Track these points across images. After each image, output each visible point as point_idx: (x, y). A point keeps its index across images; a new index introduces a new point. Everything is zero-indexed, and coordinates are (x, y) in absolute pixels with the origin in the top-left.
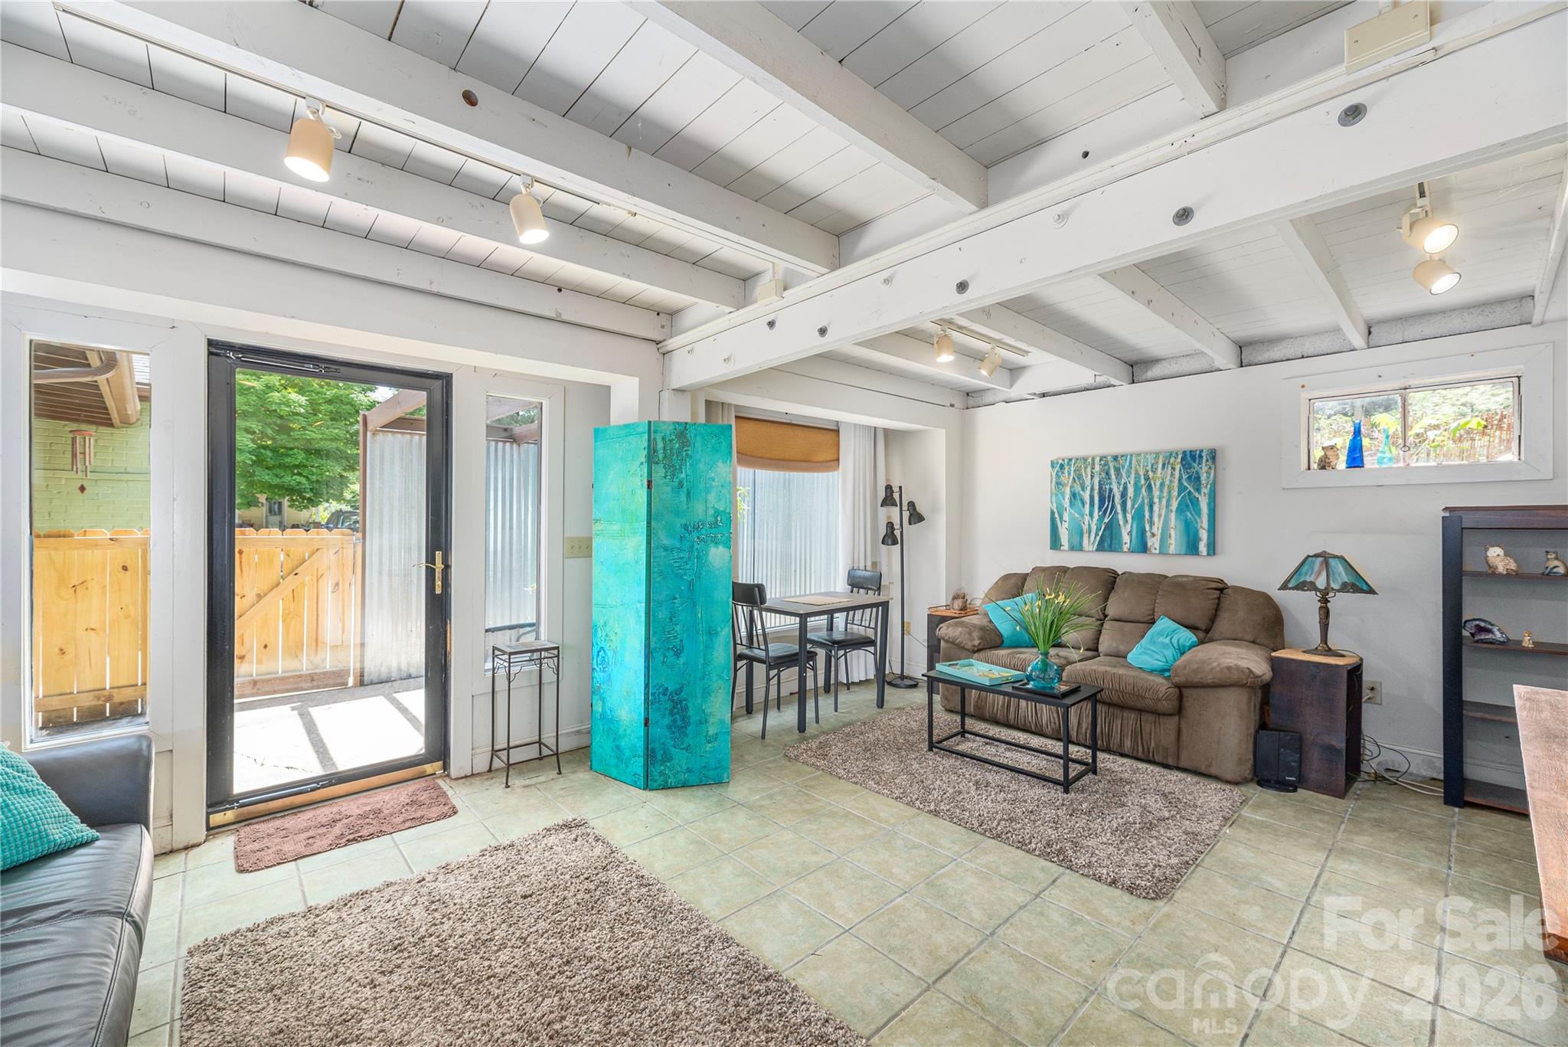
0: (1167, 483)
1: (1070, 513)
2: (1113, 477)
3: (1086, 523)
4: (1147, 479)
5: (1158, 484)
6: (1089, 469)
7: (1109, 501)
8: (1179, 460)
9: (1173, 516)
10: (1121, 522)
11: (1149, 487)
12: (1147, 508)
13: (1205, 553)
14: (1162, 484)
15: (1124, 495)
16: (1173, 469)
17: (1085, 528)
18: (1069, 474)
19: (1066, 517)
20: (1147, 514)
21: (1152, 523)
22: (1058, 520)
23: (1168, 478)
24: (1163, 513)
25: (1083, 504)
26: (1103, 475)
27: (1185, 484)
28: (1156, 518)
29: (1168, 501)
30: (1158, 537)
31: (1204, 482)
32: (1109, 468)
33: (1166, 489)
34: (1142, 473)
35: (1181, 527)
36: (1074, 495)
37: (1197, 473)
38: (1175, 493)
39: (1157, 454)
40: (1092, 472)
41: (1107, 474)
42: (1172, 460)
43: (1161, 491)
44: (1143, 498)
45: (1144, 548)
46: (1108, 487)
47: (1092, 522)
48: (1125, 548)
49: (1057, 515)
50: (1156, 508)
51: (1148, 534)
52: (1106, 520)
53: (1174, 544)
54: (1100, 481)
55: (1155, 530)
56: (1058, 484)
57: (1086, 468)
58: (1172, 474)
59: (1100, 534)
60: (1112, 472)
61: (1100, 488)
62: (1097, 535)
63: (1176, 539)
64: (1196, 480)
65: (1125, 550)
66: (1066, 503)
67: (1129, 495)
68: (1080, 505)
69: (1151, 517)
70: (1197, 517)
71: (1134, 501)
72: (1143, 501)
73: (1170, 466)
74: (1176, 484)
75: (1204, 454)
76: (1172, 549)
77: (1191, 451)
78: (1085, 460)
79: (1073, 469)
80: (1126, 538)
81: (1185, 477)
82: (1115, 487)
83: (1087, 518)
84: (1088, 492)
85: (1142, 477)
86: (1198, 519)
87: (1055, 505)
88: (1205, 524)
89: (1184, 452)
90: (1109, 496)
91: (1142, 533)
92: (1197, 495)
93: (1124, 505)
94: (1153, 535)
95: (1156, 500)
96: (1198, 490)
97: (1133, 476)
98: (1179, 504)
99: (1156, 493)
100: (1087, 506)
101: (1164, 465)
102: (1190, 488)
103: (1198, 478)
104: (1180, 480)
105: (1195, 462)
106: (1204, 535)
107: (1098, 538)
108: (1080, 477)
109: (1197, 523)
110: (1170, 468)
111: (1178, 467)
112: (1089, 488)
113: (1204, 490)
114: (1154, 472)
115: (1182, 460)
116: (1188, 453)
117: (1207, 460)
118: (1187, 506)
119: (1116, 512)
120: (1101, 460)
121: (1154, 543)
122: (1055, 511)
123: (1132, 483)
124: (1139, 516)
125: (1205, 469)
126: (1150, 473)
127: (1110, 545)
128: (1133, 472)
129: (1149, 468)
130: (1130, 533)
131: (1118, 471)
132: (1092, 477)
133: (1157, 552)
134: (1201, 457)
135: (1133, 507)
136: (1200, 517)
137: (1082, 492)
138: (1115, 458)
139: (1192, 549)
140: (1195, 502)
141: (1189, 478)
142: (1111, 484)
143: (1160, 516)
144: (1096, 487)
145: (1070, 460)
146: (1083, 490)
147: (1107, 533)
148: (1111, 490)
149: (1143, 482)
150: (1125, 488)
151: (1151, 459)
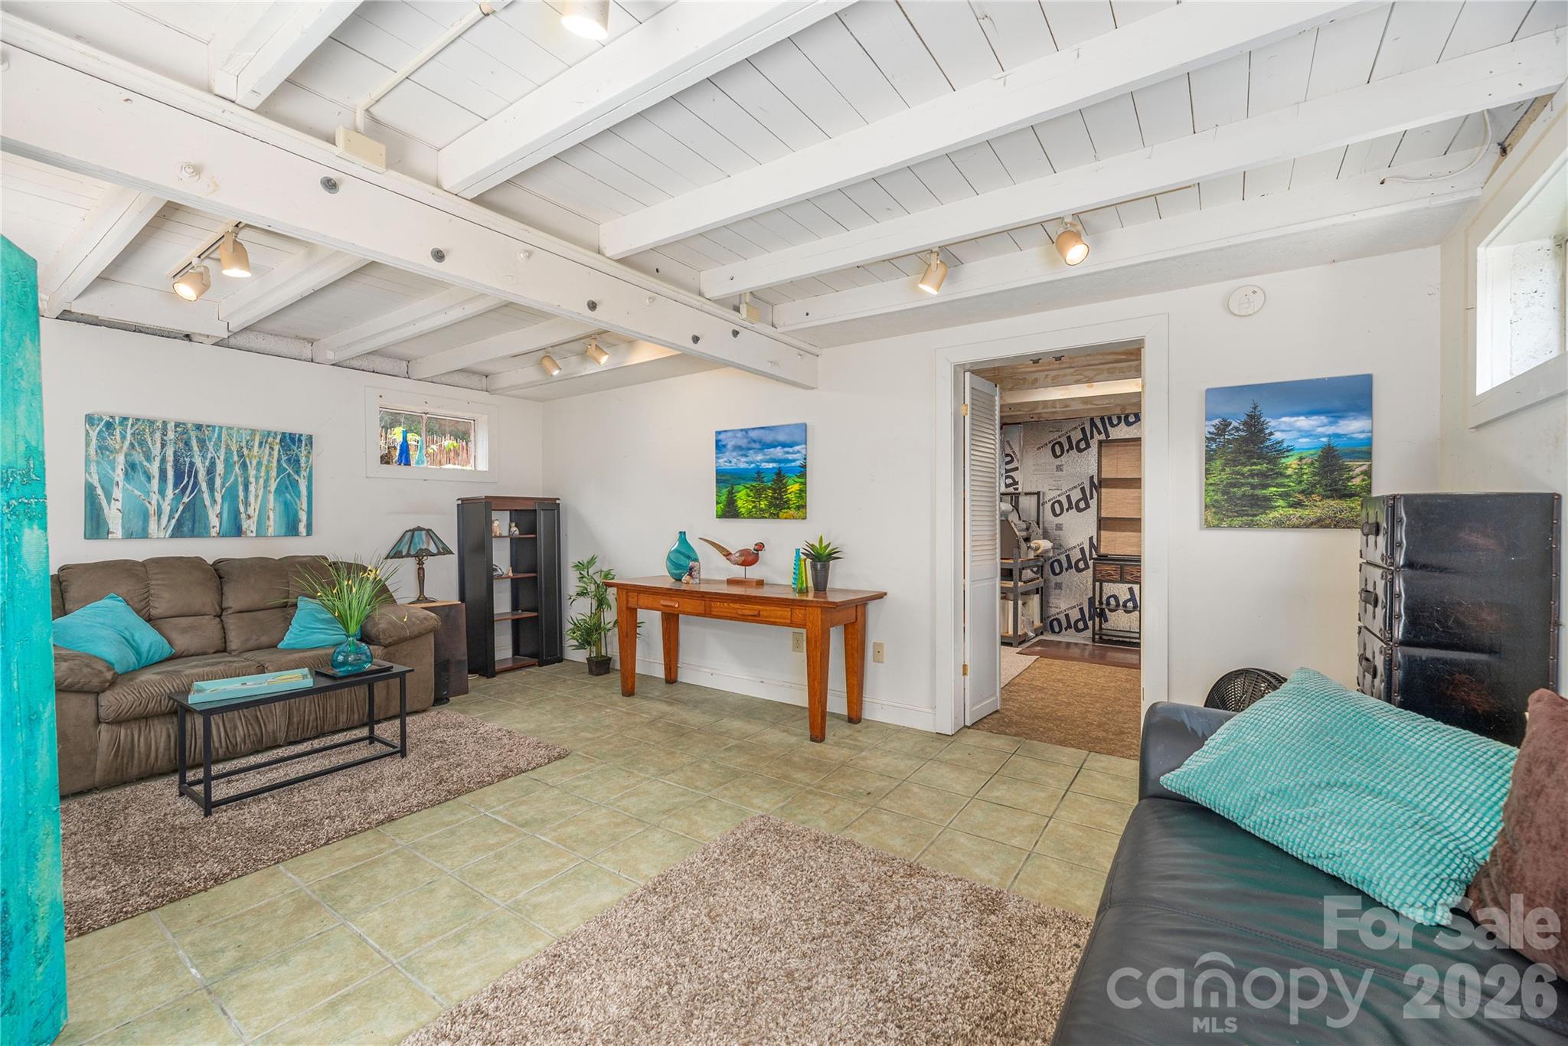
0: (265, 462)
1: (125, 490)
2: (195, 448)
3: (154, 502)
4: (241, 456)
5: (254, 462)
6: (158, 436)
7: (189, 478)
8: (278, 440)
9: (271, 497)
10: (208, 502)
11: (244, 466)
12: (241, 488)
13: (305, 534)
14: (259, 463)
15: (211, 471)
16: (272, 449)
17: (152, 509)
18: (123, 438)
19: (117, 493)
20: (241, 494)
21: (247, 504)
22: (102, 497)
23: (266, 457)
24: (261, 494)
25: (149, 478)
26: (181, 445)
27: (285, 465)
28: (252, 499)
29: (266, 481)
30: (255, 519)
31: (303, 465)
32: (190, 438)
33: (263, 468)
34: (234, 448)
35: (280, 508)
36: (132, 466)
37: (297, 455)
38: (274, 473)
39: (253, 432)
40: (162, 439)
41: (187, 444)
42: (270, 439)
43: (258, 470)
44: (236, 476)
45: (238, 531)
46: (187, 460)
47: (165, 501)
48: (213, 532)
49: (99, 491)
50: (252, 488)
51: (243, 516)
52: (186, 500)
53: (273, 524)
54: (175, 452)
55: (251, 511)
56: (102, 448)
57: (152, 433)
58: (270, 455)
59: (177, 516)
60: (194, 443)
61: (176, 461)
62: (171, 517)
63: (274, 521)
64: (295, 462)
65: (214, 534)
66: (119, 475)
67: (218, 472)
68: (143, 479)
69: (246, 497)
70: (297, 499)
71: (224, 480)
72: (236, 480)
73: (268, 446)
74: (275, 464)
75: (303, 439)
76: (271, 531)
77: (290, 434)
78: (152, 422)
79: (129, 432)
80: (214, 521)
81: (284, 458)
82: (198, 461)
83: (155, 498)
84: (156, 464)
85: (235, 453)
86: (298, 502)
87: (96, 477)
88: (305, 506)
89: (283, 434)
90: (190, 472)
91: (236, 515)
92: (296, 477)
93: (211, 483)
94: (249, 517)
95: (252, 480)
96: (298, 473)
97: (223, 451)
98: (278, 485)
99: (252, 472)
100: (155, 483)
101: (261, 444)
102: (290, 470)
103: (298, 461)
104: (279, 461)
105: (294, 444)
106: (303, 516)
107: (173, 522)
108: (142, 443)
109: (296, 504)
110: (268, 447)
111: (277, 447)
112: (158, 459)
113: (303, 473)
114: (250, 449)
115: (281, 441)
116: (287, 435)
117: (306, 445)
118: (287, 488)
119: (200, 490)
120: (177, 425)
121: (249, 525)
122: (96, 483)
123: (222, 458)
124: (231, 496)
125: (304, 453)
126: (245, 449)
127: (193, 530)
128: (223, 446)
129: (244, 444)
130: (219, 515)
131: (202, 444)
132: (163, 446)
133: (254, 534)
134: (300, 441)
135: (223, 486)
136: (300, 500)
137: (145, 463)
138: (199, 427)
139: (292, 530)
140: (295, 484)
141: (289, 460)
142: (192, 456)
143: (257, 496)
144: (170, 458)
145: (126, 419)
146: (148, 459)
147: (187, 515)
148: (192, 464)
149: (236, 458)
150: (213, 464)
151: (246, 436)
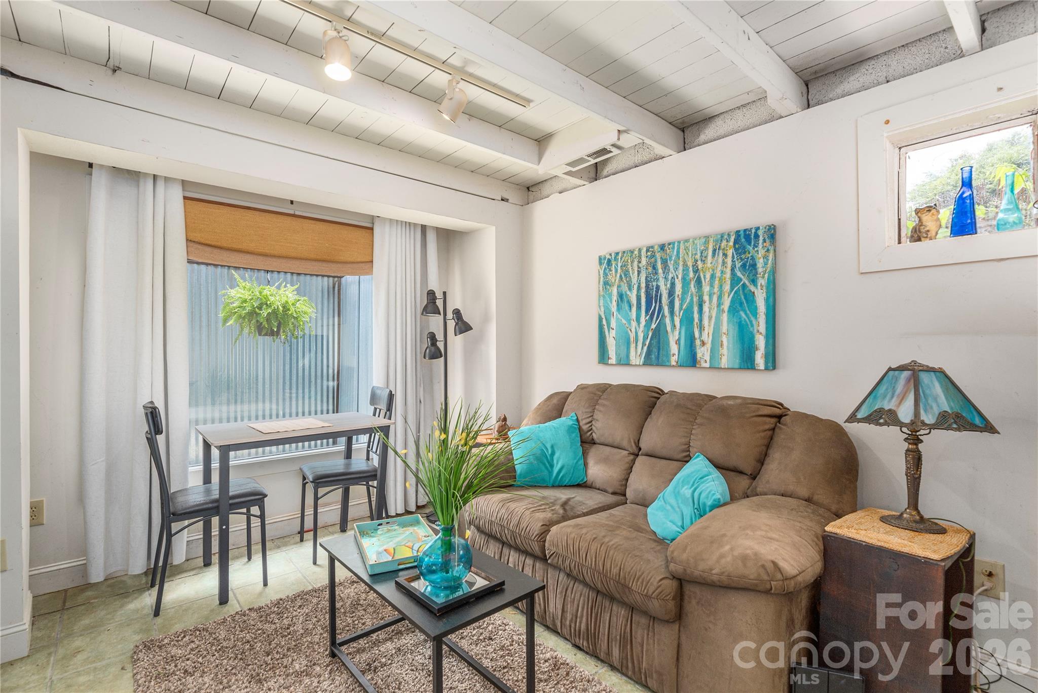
0: (718, 274)
1: (617, 319)
2: (660, 271)
3: (633, 330)
4: (696, 271)
5: (708, 276)
6: (636, 263)
7: (656, 303)
8: (731, 243)
9: (725, 317)
10: (669, 328)
11: (699, 282)
12: (696, 309)
13: (762, 367)
14: (713, 277)
15: (671, 293)
16: (725, 255)
17: (632, 336)
18: (616, 271)
19: (613, 324)
20: (696, 316)
21: (701, 328)
22: (606, 327)
23: (720, 268)
24: (714, 314)
25: (630, 307)
26: (650, 269)
27: (739, 274)
28: (706, 322)
29: (720, 298)
30: (709, 346)
31: (760, 270)
32: (656, 261)
33: (717, 282)
34: (690, 264)
35: (734, 332)
36: (621, 296)
37: (753, 258)
38: (727, 287)
39: (707, 238)
40: (639, 267)
41: (654, 268)
42: (724, 243)
43: (712, 285)
44: (692, 295)
45: (692, 361)
46: (654, 284)
47: (639, 328)
48: (673, 362)
49: (604, 322)
50: (706, 308)
51: (698, 342)
52: (653, 326)
53: (728, 355)
54: (646, 277)
55: (705, 337)
56: (606, 283)
57: (632, 262)
58: (724, 263)
59: (647, 343)
60: (659, 266)
61: (647, 286)
62: (644, 345)
63: (728, 349)
64: (750, 268)
65: (674, 363)
66: (614, 307)
67: (677, 293)
68: (627, 308)
69: (701, 320)
70: (752, 319)
71: (682, 300)
72: (692, 300)
73: (721, 252)
74: (728, 275)
75: (760, 233)
76: (724, 362)
77: (745, 230)
78: (632, 252)
79: (619, 265)
80: (674, 348)
81: (738, 264)
82: (661, 283)
83: (634, 324)
84: (635, 292)
85: (691, 269)
86: (754, 322)
87: (603, 309)
88: (762, 328)
89: (738, 232)
90: (656, 296)
91: (691, 340)
92: (752, 288)
93: (671, 305)
94: (703, 343)
95: (706, 298)
96: (754, 282)
97: (681, 268)
98: (732, 301)
99: (706, 288)
100: (634, 309)
101: (714, 251)
102: (745, 280)
103: (754, 266)
104: (732, 270)
105: (750, 245)
106: (761, 342)
107: (645, 348)
108: (626, 273)
109: (752, 326)
110: (721, 254)
111: (730, 252)
112: (636, 287)
113: (762, 281)
114: (703, 261)
115: (735, 242)
116: (742, 233)
117: (764, 241)
118: (741, 304)
119: (663, 315)
120: (647, 251)
121: (703, 353)
122: (603, 317)
123: (680, 277)
124: (688, 320)
125: (762, 252)
126: (699, 263)
127: (658, 358)
128: (681, 263)
129: (698, 257)
130: (678, 342)
131: (665, 263)
132: (639, 272)
133: (708, 365)
134: (757, 236)
135: (681, 309)
136: (756, 318)
137: (628, 293)
138: (662, 247)
139: (747, 362)
140: (750, 298)
141: (744, 266)
142: (658, 280)
143: (710, 318)
144: (643, 285)
145: (617, 254)
146: (630, 289)
147: (654, 342)
148: (658, 287)
149: (691, 275)
150: (673, 285)
151: (700, 244)
